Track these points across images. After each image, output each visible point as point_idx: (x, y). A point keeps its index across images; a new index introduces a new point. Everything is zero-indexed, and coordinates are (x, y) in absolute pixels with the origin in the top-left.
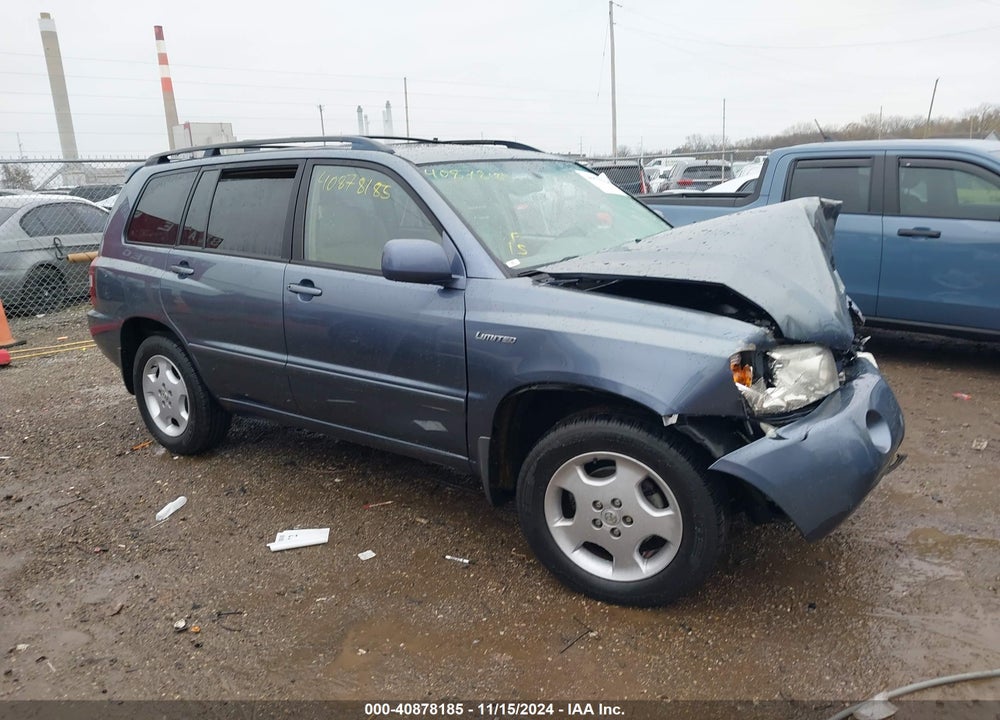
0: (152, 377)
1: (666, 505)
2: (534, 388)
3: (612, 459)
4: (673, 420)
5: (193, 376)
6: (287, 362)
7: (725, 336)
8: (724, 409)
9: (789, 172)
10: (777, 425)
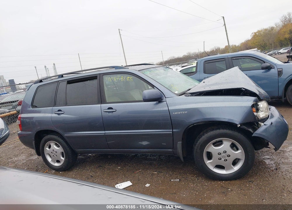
0: (47, 149)
1: (237, 149)
2: (195, 125)
3: (221, 140)
4: (239, 125)
5: (66, 145)
6: (105, 133)
7: (248, 101)
8: (251, 120)
9: (204, 65)
10: (263, 122)
